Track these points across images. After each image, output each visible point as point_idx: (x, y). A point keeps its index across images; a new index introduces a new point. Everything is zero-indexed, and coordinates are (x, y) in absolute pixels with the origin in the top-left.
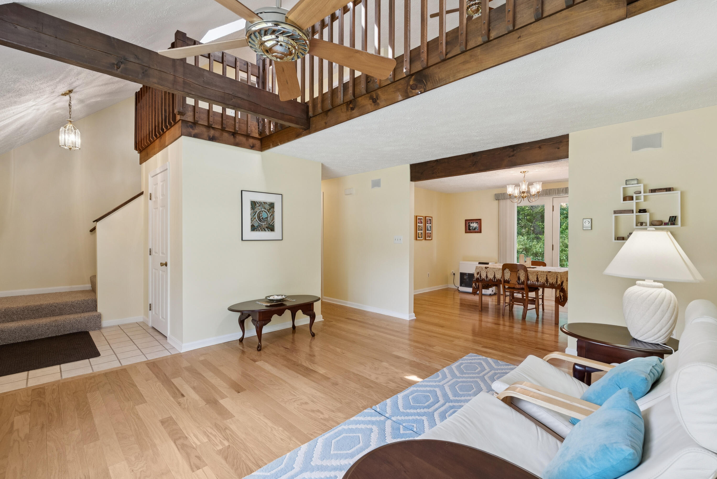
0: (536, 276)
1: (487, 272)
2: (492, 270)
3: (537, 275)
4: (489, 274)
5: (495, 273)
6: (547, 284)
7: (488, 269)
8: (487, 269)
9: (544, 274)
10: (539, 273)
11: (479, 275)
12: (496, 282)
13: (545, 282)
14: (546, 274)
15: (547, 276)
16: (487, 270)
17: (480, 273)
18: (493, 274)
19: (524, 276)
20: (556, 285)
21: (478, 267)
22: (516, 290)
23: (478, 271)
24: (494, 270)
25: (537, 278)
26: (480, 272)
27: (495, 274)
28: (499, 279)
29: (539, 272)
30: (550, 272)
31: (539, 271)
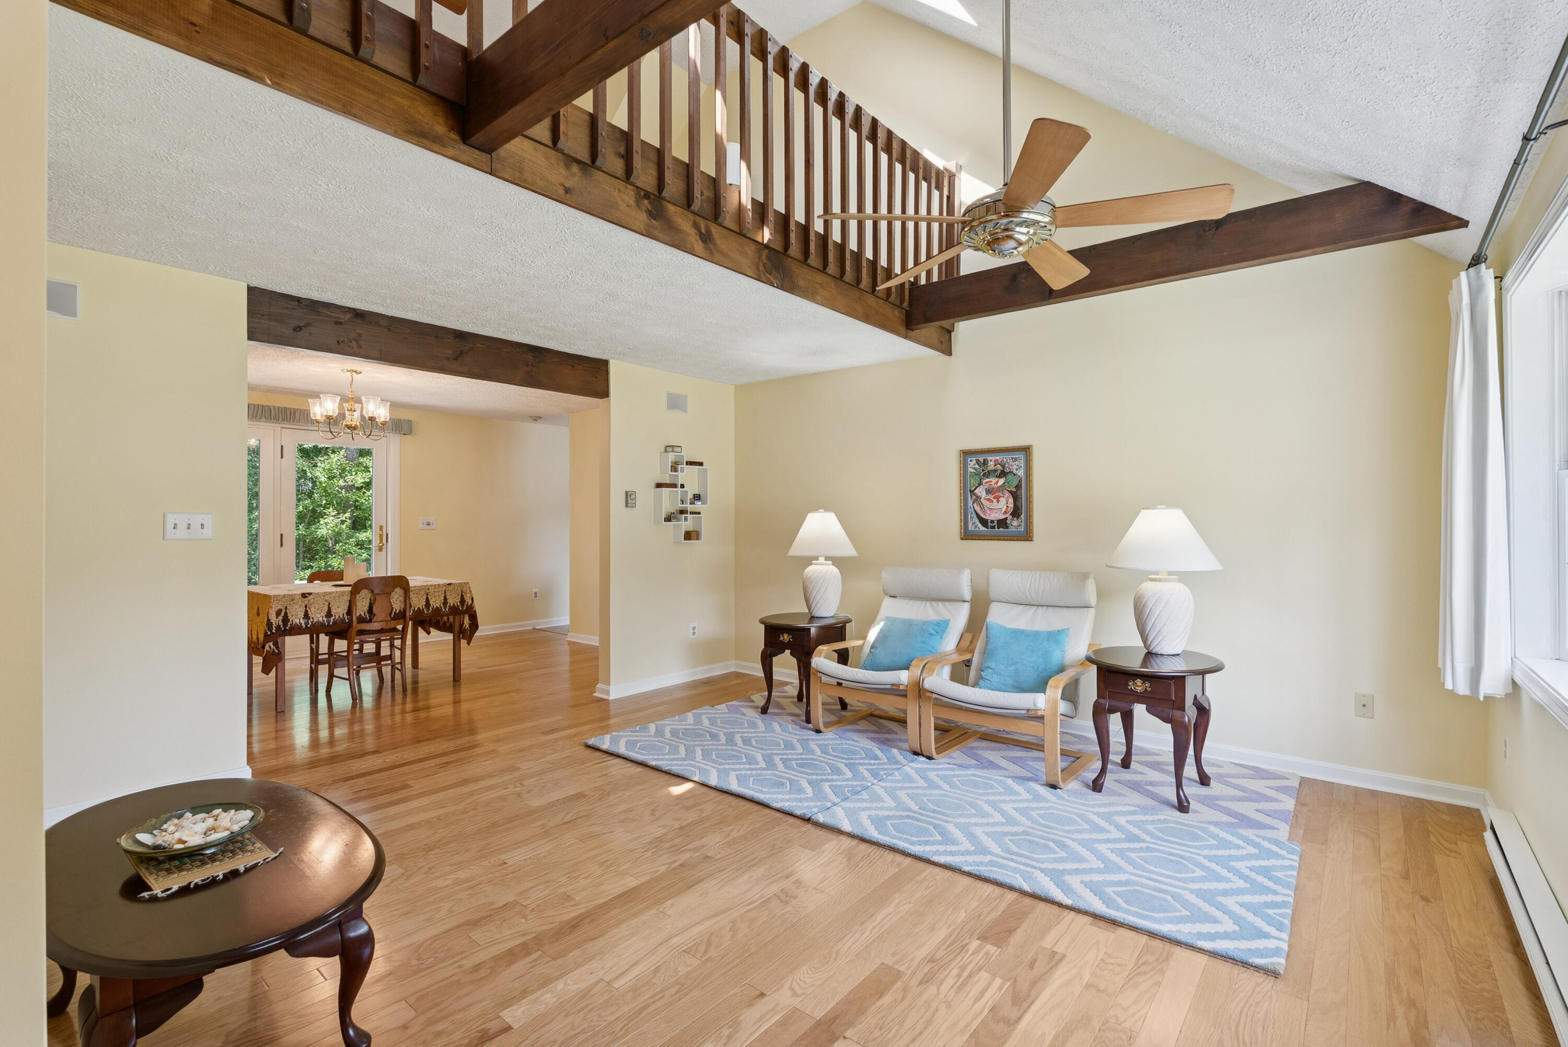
0: (425, 597)
1: (306, 607)
2: (322, 598)
3: (427, 594)
4: (313, 609)
5: (329, 604)
6: (428, 611)
7: (311, 597)
8: (306, 599)
9: (440, 589)
10: (432, 590)
11: (280, 618)
12: (332, 626)
13: (442, 606)
14: (444, 589)
15: (445, 593)
16: (309, 601)
17: (286, 613)
18: (326, 609)
19: (400, 601)
20: (463, 608)
21: (278, 596)
22: (383, 634)
23: (280, 607)
24: (326, 598)
25: (427, 601)
26: (286, 608)
27: (329, 608)
28: (341, 616)
29: (430, 588)
30: (451, 584)
31: (431, 586)
